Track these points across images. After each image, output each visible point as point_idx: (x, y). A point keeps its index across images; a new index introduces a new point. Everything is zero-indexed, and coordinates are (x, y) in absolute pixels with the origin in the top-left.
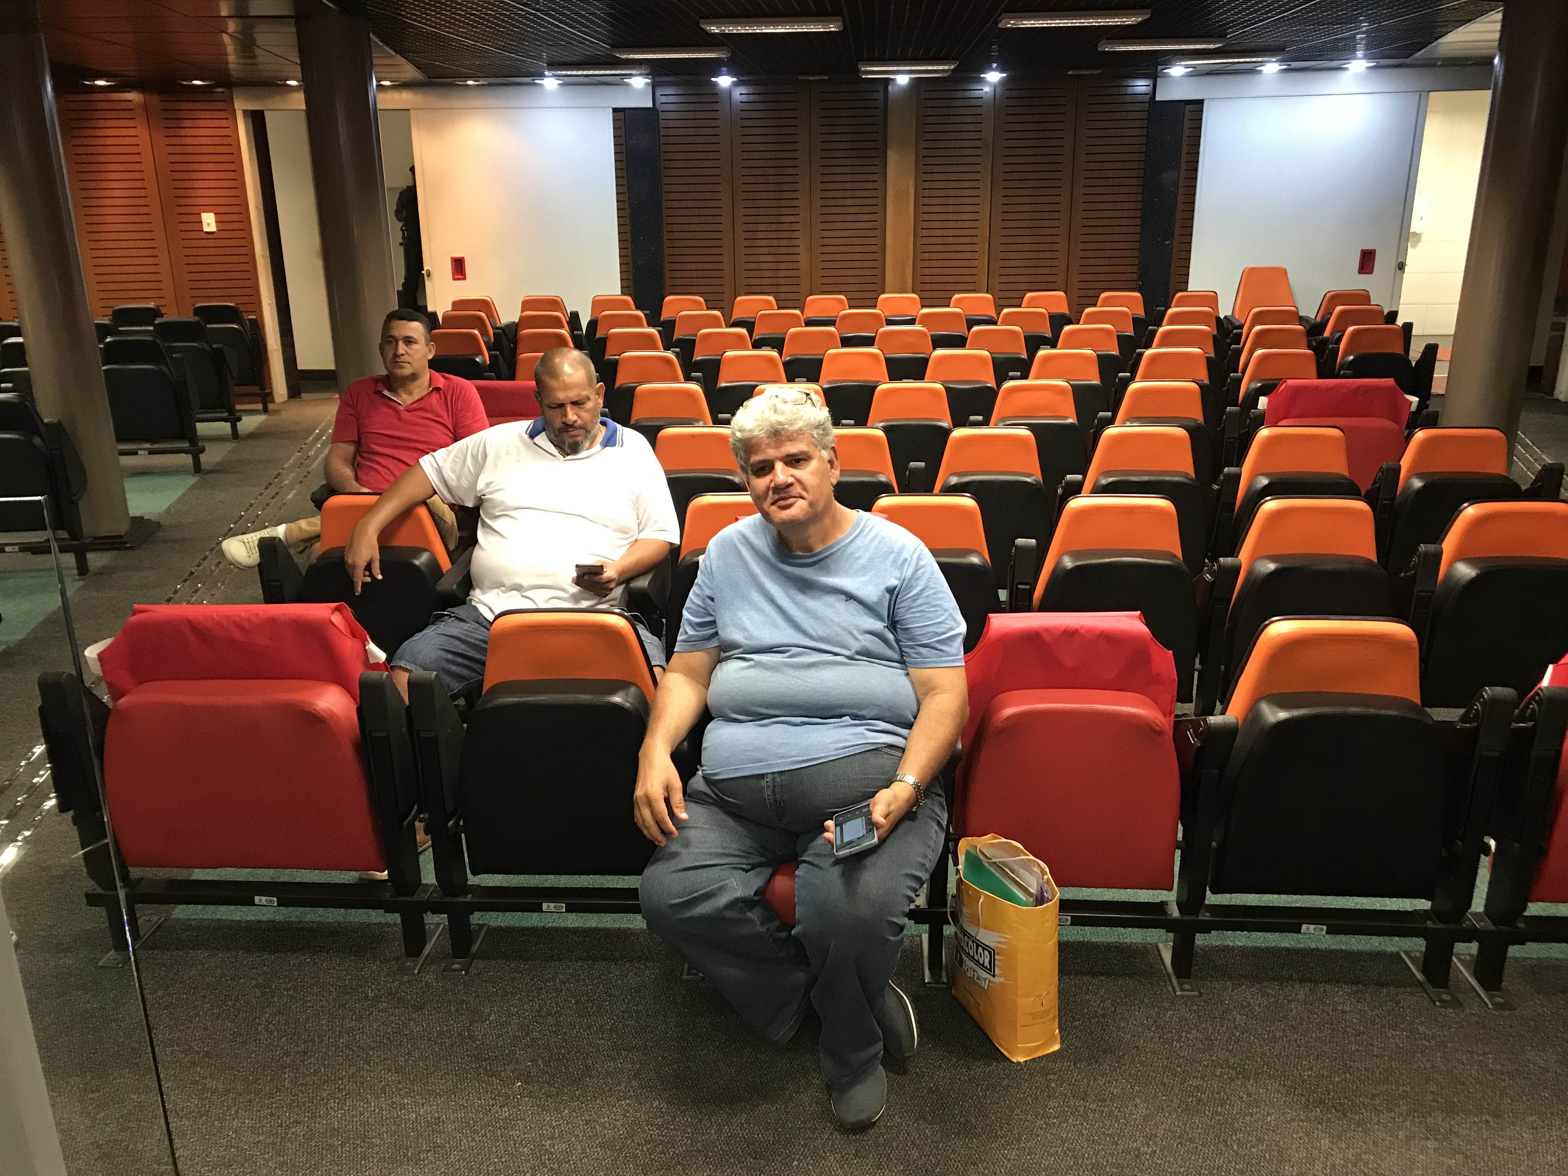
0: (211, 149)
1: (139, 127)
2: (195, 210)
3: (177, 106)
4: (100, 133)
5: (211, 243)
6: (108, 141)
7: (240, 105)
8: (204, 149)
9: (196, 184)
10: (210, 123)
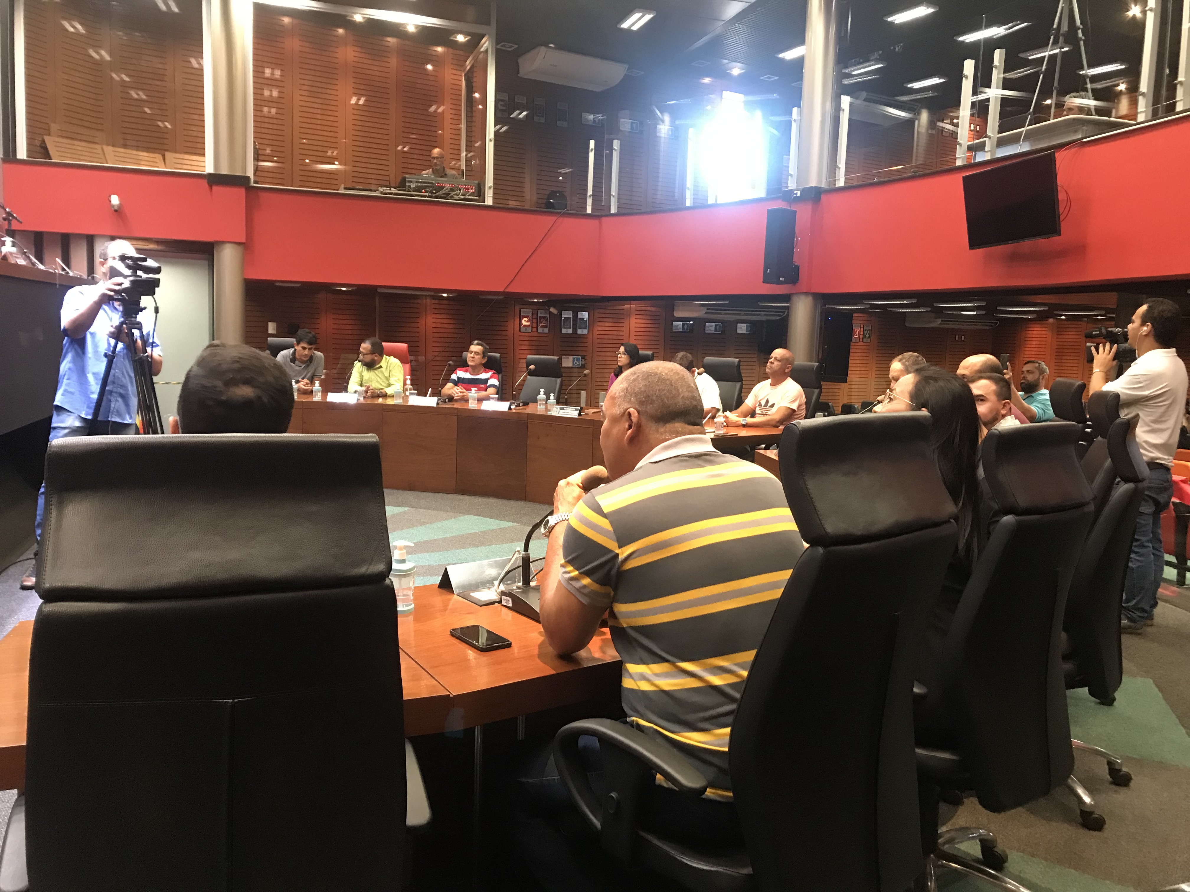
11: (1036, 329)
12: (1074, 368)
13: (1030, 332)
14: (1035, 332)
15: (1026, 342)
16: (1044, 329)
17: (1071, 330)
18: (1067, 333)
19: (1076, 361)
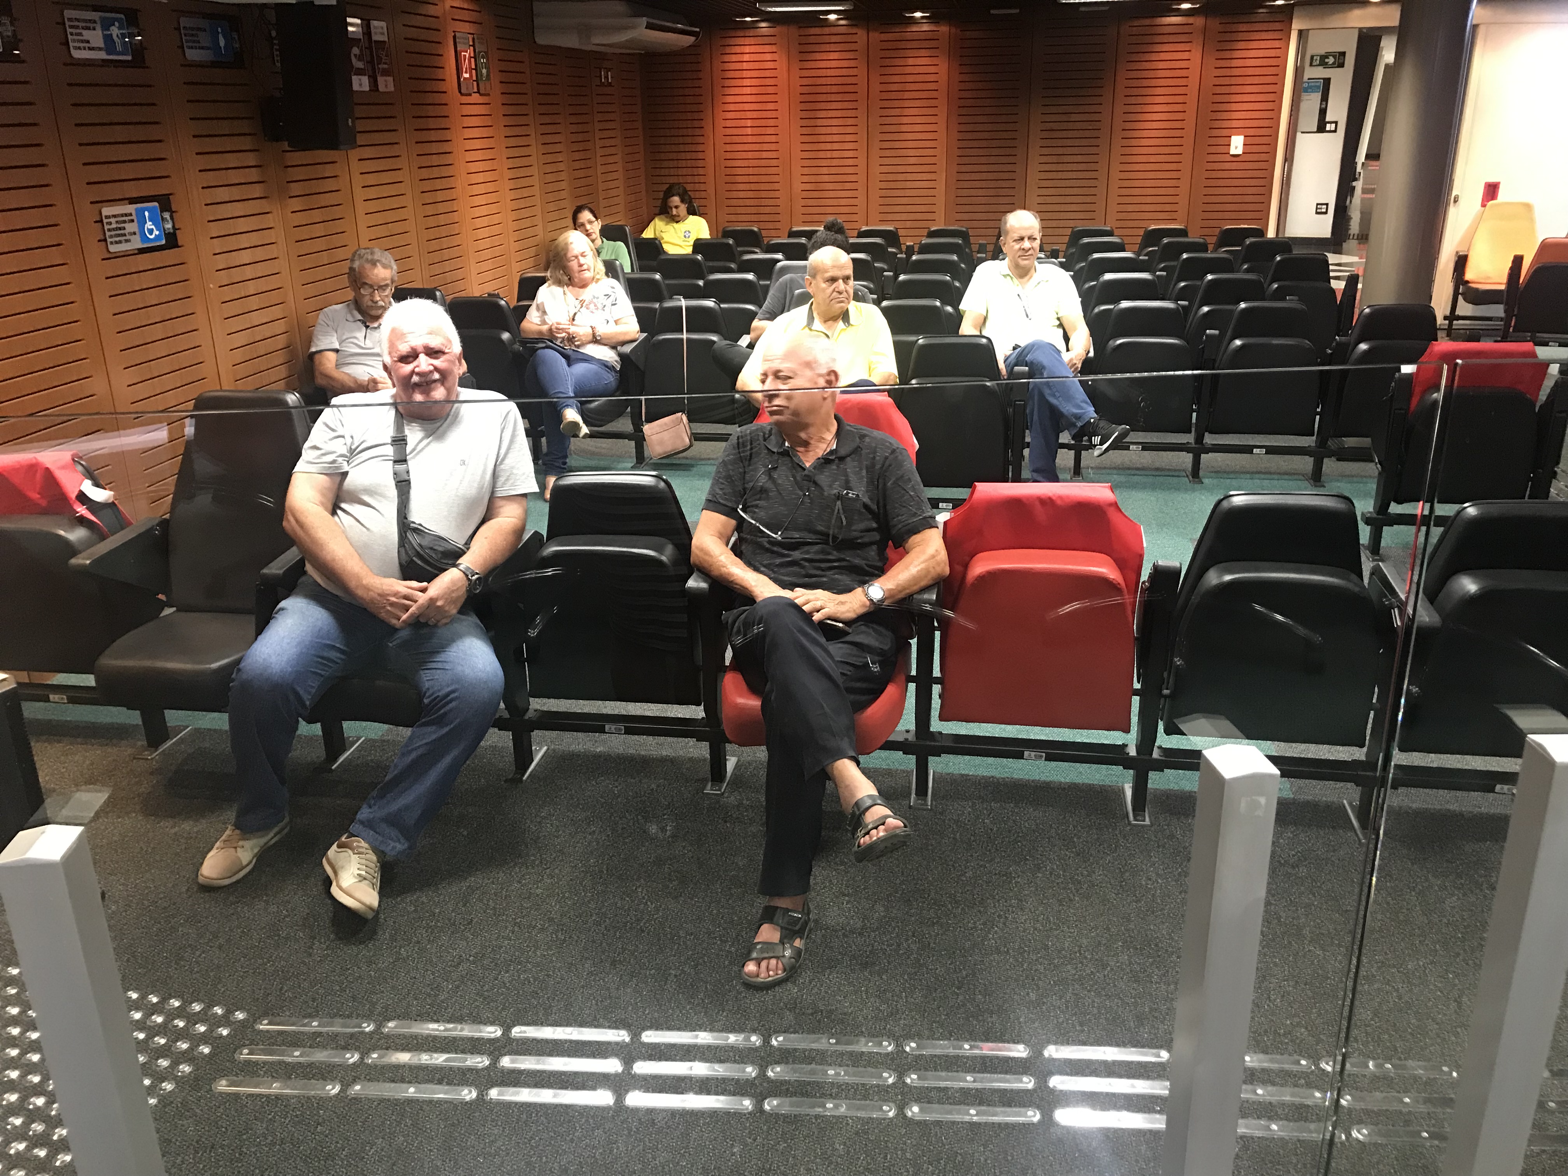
0: (1258, 71)
1: (1193, 51)
2: (1225, 132)
3: (1235, 27)
4: (1154, 57)
5: (1234, 166)
6: (1161, 65)
7: (1296, 25)
8: (1250, 71)
9: (1234, 107)
10: (1263, 44)
11: (747, 49)
12: (848, 138)
13: (734, 58)
14: (746, 57)
15: (728, 83)
16: (768, 48)
17: (833, 47)
18: (825, 56)
19: (850, 122)
